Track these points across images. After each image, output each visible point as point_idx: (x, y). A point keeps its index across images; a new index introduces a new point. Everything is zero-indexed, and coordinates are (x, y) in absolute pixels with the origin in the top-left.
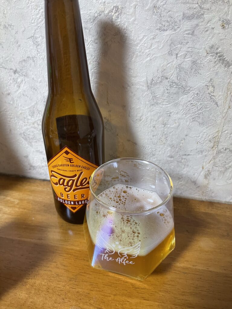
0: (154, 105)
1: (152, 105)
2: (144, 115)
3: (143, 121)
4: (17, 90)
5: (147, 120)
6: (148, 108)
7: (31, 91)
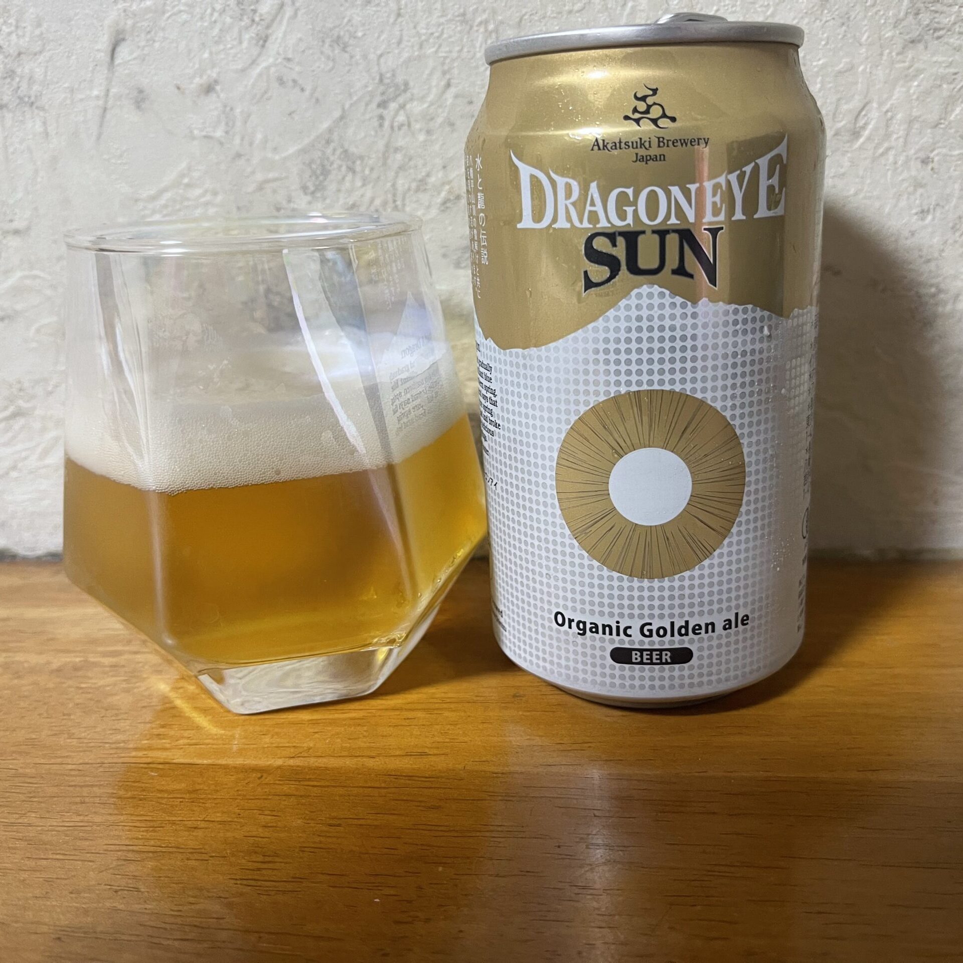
0: (920, 41)
1: (913, 42)
2: (875, 105)
3: (869, 139)
4: (254, 62)
5: (887, 126)
6: (893, 63)
7: (322, 53)
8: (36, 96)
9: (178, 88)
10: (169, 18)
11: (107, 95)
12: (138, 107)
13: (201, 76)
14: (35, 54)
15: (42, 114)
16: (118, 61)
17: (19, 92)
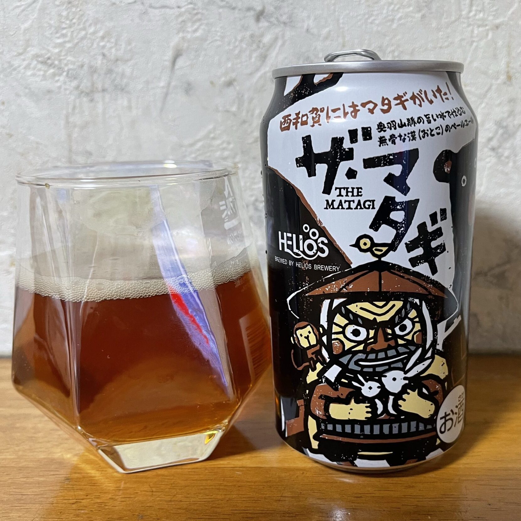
8: (125, 86)
9: (212, 83)
10: (209, 43)
11: (169, 86)
12: (187, 93)
13: (226, 77)
14: (127, 61)
15: (128, 95)
16: (177, 67)
17: (115, 82)
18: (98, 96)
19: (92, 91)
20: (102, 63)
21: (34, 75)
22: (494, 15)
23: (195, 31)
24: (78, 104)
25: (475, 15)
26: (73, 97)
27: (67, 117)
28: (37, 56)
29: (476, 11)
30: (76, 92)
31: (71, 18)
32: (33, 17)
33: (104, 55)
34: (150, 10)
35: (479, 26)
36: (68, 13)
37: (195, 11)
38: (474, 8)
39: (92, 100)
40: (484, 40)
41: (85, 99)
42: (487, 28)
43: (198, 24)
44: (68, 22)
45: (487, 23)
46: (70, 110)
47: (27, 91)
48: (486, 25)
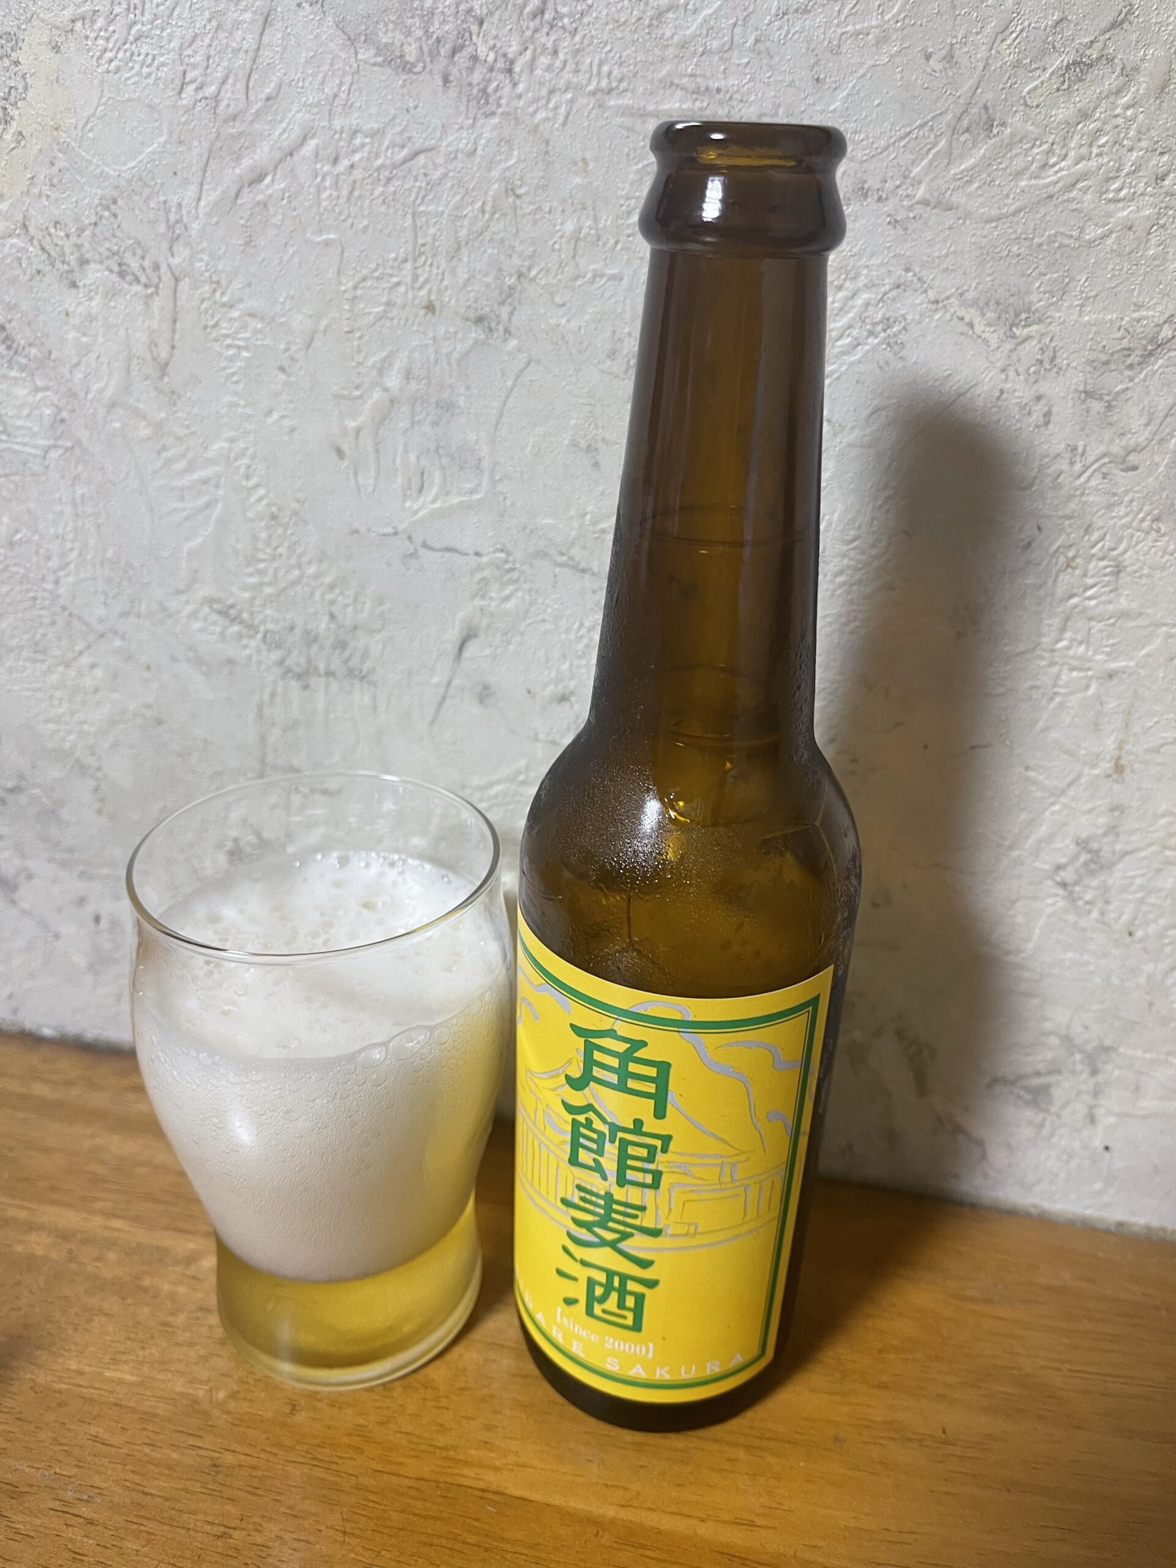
8: (368, 672)
9: (529, 692)
10: (530, 624)
11: (449, 684)
12: (481, 701)
13: (556, 685)
14: (374, 632)
15: (372, 689)
16: (466, 655)
17: (350, 664)
18: (318, 683)
19: (307, 673)
20: (329, 629)
21: (203, 630)
22: (1108, 654)
23: (507, 598)
24: (280, 689)
25: (1069, 648)
26: (271, 678)
27: (260, 707)
28: (210, 601)
29: (1072, 640)
30: (279, 671)
31: (275, 543)
32: (206, 533)
33: (332, 616)
34: (422, 551)
35: (1073, 669)
36: (270, 536)
37: (507, 566)
38: (1068, 635)
39: (306, 688)
40: (1079, 696)
41: (293, 683)
42: (1090, 673)
43: (511, 588)
44: (269, 550)
45: (1089, 665)
46: (266, 697)
47: (190, 654)
48: (1089, 669)
